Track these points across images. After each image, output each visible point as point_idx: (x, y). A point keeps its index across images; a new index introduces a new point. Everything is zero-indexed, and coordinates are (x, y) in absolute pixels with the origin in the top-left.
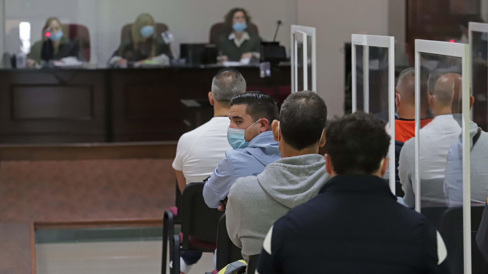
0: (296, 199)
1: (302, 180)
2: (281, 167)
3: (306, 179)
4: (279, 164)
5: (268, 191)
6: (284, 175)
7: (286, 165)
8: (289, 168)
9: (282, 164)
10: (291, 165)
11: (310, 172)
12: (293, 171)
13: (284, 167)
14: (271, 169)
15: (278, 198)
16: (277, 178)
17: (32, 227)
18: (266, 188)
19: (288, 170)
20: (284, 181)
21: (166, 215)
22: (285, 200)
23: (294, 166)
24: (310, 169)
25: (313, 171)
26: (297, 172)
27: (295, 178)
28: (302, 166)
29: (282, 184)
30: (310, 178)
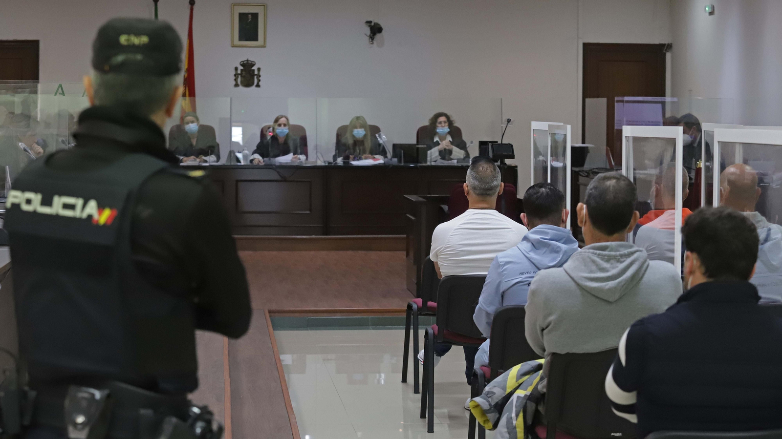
0: (607, 287)
1: (613, 268)
2: (590, 254)
3: (617, 267)
4: (587, 251)
5: (576, 279)
6: (594, 262)
7: (595, 251)
8: (599, 255)
9: (591, 251)
10: (601, 252)
11: (622, 260)
12: (603, 257)
13: (593, 253)
14: (578, 256)
15: (586, 286)
16: (585, 266)
17: (268, 315)
18: (573, 275)
19: (598, 257)
20: (594, 268)
21: (410, 307)
22: (595, 288)
23: (604, 253)
24: (621, 256)
25: (625, 259)
26: (608, 259)
27: (606, 265)
28: (613, 253)
29: (591, 272)
30: (622, 266)
